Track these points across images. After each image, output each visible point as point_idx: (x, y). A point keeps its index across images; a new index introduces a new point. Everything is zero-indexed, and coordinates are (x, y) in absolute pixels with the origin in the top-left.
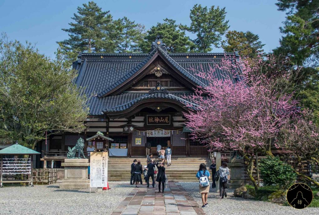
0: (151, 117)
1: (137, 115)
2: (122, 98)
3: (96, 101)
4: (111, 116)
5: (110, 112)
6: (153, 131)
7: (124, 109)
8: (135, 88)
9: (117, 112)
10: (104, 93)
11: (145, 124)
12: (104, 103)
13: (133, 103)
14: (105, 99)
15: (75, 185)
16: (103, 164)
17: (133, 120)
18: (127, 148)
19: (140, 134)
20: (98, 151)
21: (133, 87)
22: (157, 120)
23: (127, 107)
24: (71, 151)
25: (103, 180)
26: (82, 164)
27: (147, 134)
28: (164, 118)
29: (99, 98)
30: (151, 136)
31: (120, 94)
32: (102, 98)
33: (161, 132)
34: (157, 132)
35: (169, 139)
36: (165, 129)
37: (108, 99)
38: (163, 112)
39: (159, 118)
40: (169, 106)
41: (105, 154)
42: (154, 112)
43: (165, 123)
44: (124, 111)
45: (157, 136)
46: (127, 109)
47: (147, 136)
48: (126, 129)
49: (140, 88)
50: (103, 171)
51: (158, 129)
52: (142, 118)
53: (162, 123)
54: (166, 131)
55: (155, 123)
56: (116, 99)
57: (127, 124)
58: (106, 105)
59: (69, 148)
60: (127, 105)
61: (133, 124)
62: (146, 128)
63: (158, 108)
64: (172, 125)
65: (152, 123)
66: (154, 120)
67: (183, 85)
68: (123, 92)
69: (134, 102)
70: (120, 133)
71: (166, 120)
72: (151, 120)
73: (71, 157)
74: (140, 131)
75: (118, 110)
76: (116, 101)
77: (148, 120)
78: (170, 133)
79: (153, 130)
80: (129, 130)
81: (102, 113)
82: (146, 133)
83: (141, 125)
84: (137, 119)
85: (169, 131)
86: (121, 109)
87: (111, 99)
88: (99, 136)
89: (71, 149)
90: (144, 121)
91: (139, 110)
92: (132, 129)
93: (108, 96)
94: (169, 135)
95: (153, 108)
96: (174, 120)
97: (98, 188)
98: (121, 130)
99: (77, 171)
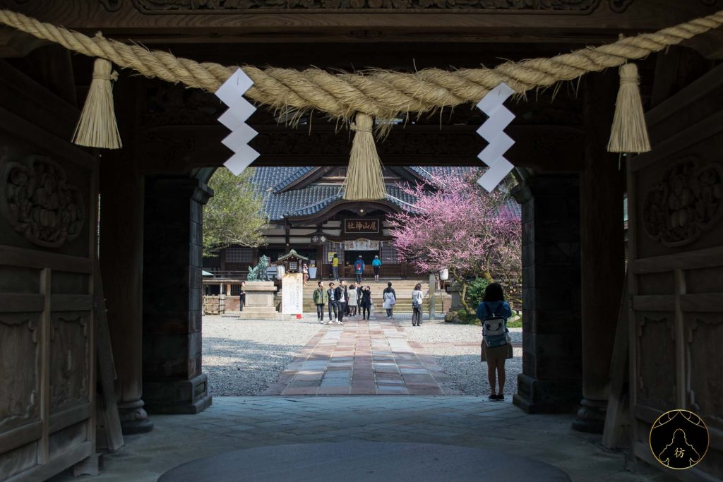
0: (350, 221)
1: (331, 219)
2: (308, 194)
3: (271, 198)
4: (294, 222)
5: (294, 216)
6: (354, 242)
7: (314, 212)
8: (328, 178)
9: (304, 216)
10: (282, 187)
11: (342, 233)
12: (283, 201)
13: (325, 204)
14: (284, 195)
15: (259, 314)
16: (298, 287)
17: (324, 226)
18: (316, 266)
19: (334, 246)
20: (291, 272)
21: (324, 176)
22: (359, 226)
23: (318, 210)
24: (253, 271)
25: (297, 306)
26: (267, 289)
27: (345, 247)
28: (370, 223)
29: (275, 194)
30: (350, 249)
31: (305, 188)
32: (280, 193)
33: (365, 243)
34: (359, 243)
35: (376, 253)
36: (372, 239)
37: (288, 195)
38: (367, 215)
39: (363, 223)
40: (377, 208)
41: (300, 276)
42: (356, 215)
43: (372, 230)
44: (313, 214)
45: (359, 249)
46: (317, 213)
47: (345, 249)
48: (315, 239)
49: (334, 178)
50: (298, 295)
51: (362, 239)
52: (337, 224)
53: (366, 230)
54: (373, 242)
55: (358, 230)
56: (300, 194)
57: (317, 232)
58: (286, 204)
59: (250, 268)
60: (317, 207)
61: (325, 231)
62: (343, 237)
63: (362, 211)
64: (381, 233)
65: (352, 230)
66: (355, 226)
67: (398, 175)
68: (309, 185)
69: (327, 202)
70: (307, 244)
71: (373, 226)
72: (351, 226)
73: (252, 279)
74: (334, 243)
75: (305, 213)
76: (300, 198)
77: (347, 226)
78: (378, 246)
79: (354, 240)
80: (319, 240)
81: (282, 217)
82: (343, 245)
83: (336, 233)
84: (330, 224)
85: (378, 242)
86: (309, 212)
87: (292, 195)
88: (293, 255)
89: (253, 269)
90: (341, 228)
91: (334, 213)
92: (323, 239)
93: (288, 190)
94: (377, 248)
95: (355, 211)
96: (384, 226)
97: (292, 315)
98: (307, 240)
99: (261, 296)
